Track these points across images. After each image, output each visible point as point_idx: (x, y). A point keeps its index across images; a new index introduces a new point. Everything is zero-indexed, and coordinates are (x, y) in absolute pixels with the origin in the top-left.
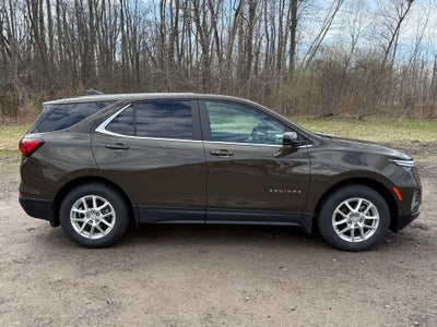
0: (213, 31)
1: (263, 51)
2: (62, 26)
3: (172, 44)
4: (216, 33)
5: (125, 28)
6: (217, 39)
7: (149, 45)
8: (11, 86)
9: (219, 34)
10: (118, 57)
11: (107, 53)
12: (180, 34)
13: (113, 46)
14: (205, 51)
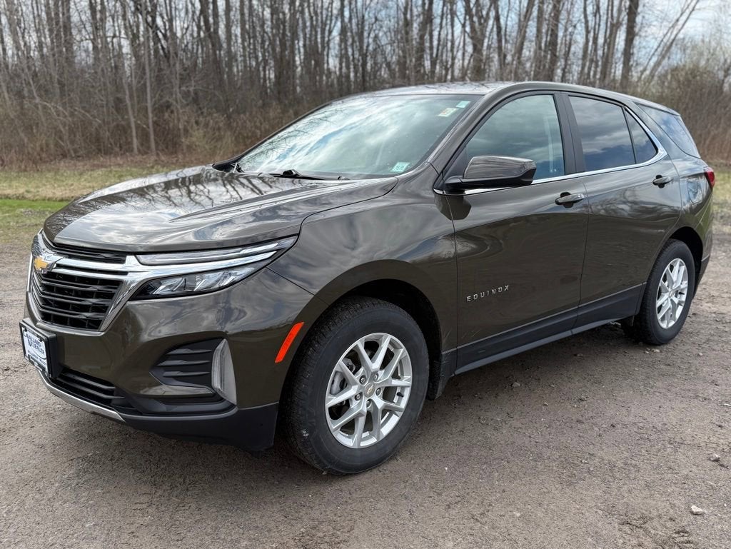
0: (492, 14)
1: (577, 48)
2: (246, 11)
3: (422, 37)
4: (497, 18)
5: (347, 14)
6: (499, 28)
7: (384, 41)
8: (168, 106)
9: (502, 21)
10: (333, 63)
11: (315, 54)
12: (437, 21)
13: (326, 45)
14: (477, 48)
